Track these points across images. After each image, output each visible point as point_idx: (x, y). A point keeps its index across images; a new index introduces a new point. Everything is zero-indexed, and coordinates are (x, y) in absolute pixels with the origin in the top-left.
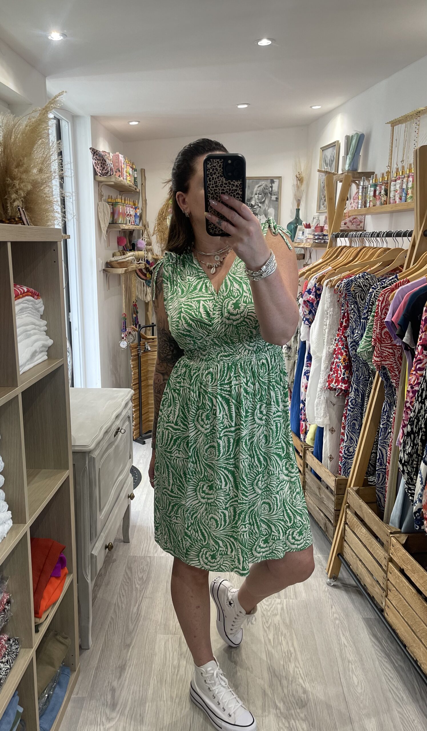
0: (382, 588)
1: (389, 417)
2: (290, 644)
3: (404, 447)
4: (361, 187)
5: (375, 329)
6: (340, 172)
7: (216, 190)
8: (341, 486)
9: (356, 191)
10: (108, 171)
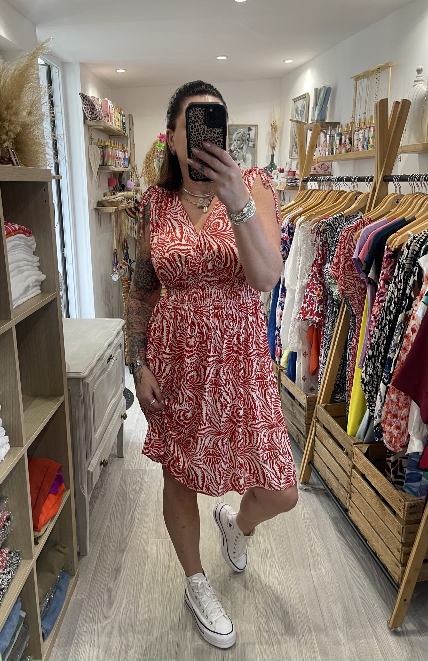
0: (346, 491)
2: (267, 542)
3: (366, 369)
4: (328, 136)
6: (310, 122)
7: (198, 137)
8: (312, 403)
9: (324, 140)
10: (97, 116)
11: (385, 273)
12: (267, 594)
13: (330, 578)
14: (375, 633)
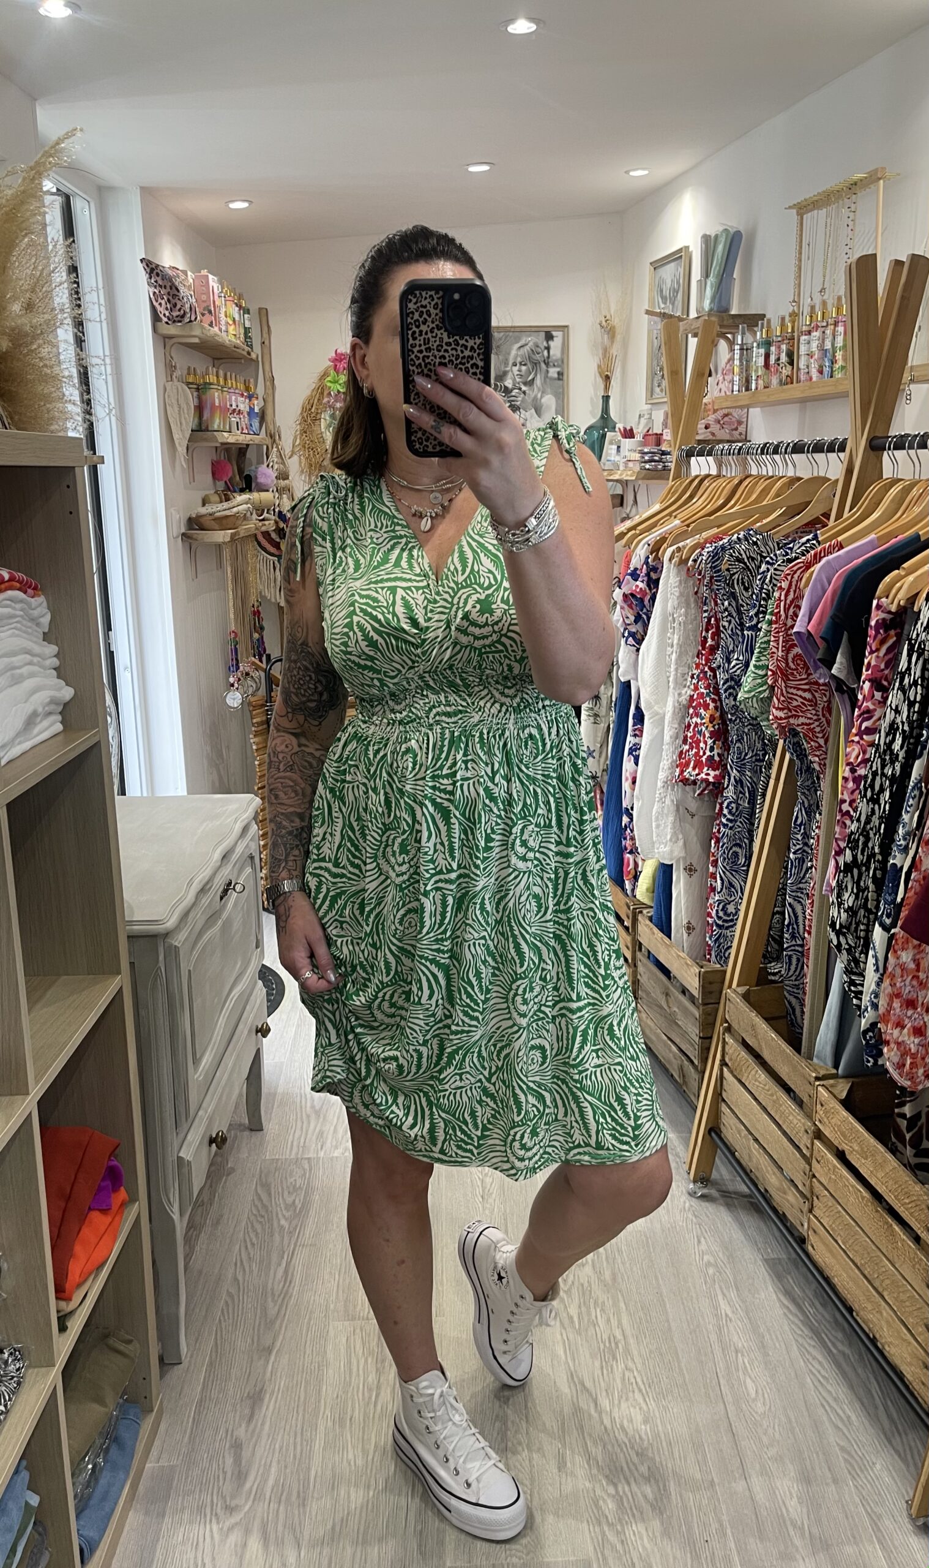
0: (801, 1192)
1: (806, 836)
2: (614, 1324)
3: (839, 896)
4: (737, 347)
5: (774, 650)
6: (693, 314)
7: (428, 357)
8: (713, 985)
9: (728, 357)
10: (185, 313)
11: (873, 663)
12: (616, 1447)
13: (767, 1402)
14: (877, 1529)
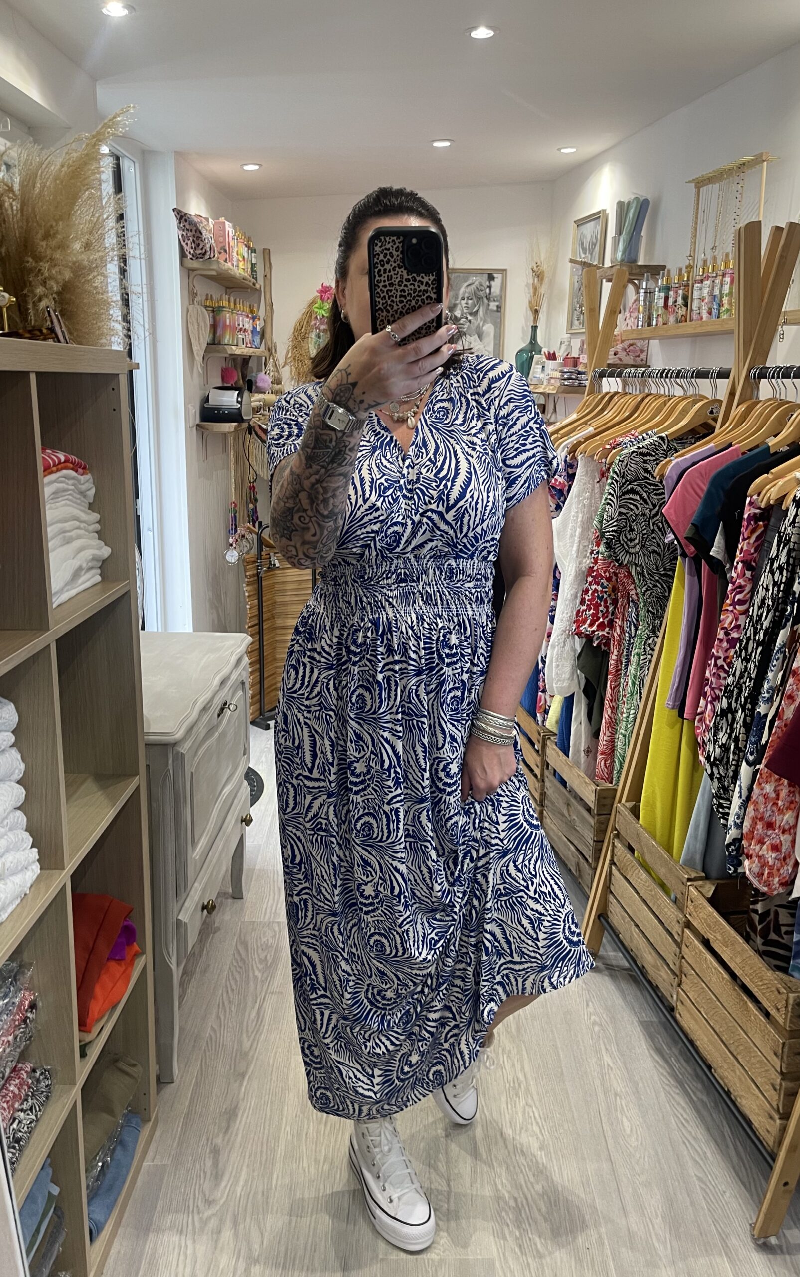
0: (672, 970)
2: (518, 1067)
3: (715, 735)
4: (642, 291)
6: (608, 264)
7: (391, 291)
8: (606, 800)
9: (634, 298)
10: (206, 252)
11: (745, 548)
12: (517, 1168)
13: (640, 1138)
14: (726, 1246)
